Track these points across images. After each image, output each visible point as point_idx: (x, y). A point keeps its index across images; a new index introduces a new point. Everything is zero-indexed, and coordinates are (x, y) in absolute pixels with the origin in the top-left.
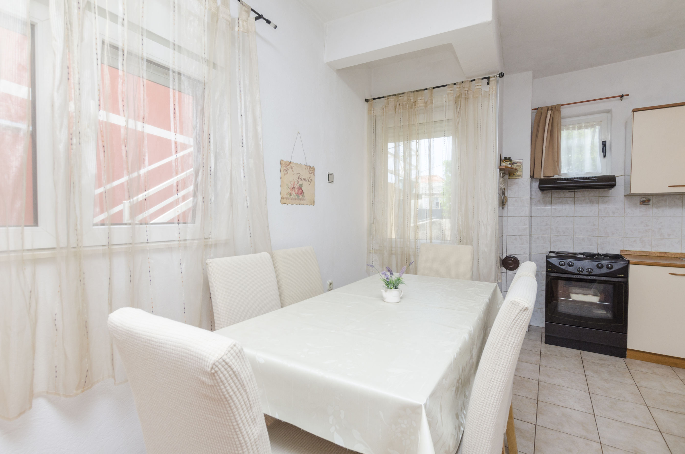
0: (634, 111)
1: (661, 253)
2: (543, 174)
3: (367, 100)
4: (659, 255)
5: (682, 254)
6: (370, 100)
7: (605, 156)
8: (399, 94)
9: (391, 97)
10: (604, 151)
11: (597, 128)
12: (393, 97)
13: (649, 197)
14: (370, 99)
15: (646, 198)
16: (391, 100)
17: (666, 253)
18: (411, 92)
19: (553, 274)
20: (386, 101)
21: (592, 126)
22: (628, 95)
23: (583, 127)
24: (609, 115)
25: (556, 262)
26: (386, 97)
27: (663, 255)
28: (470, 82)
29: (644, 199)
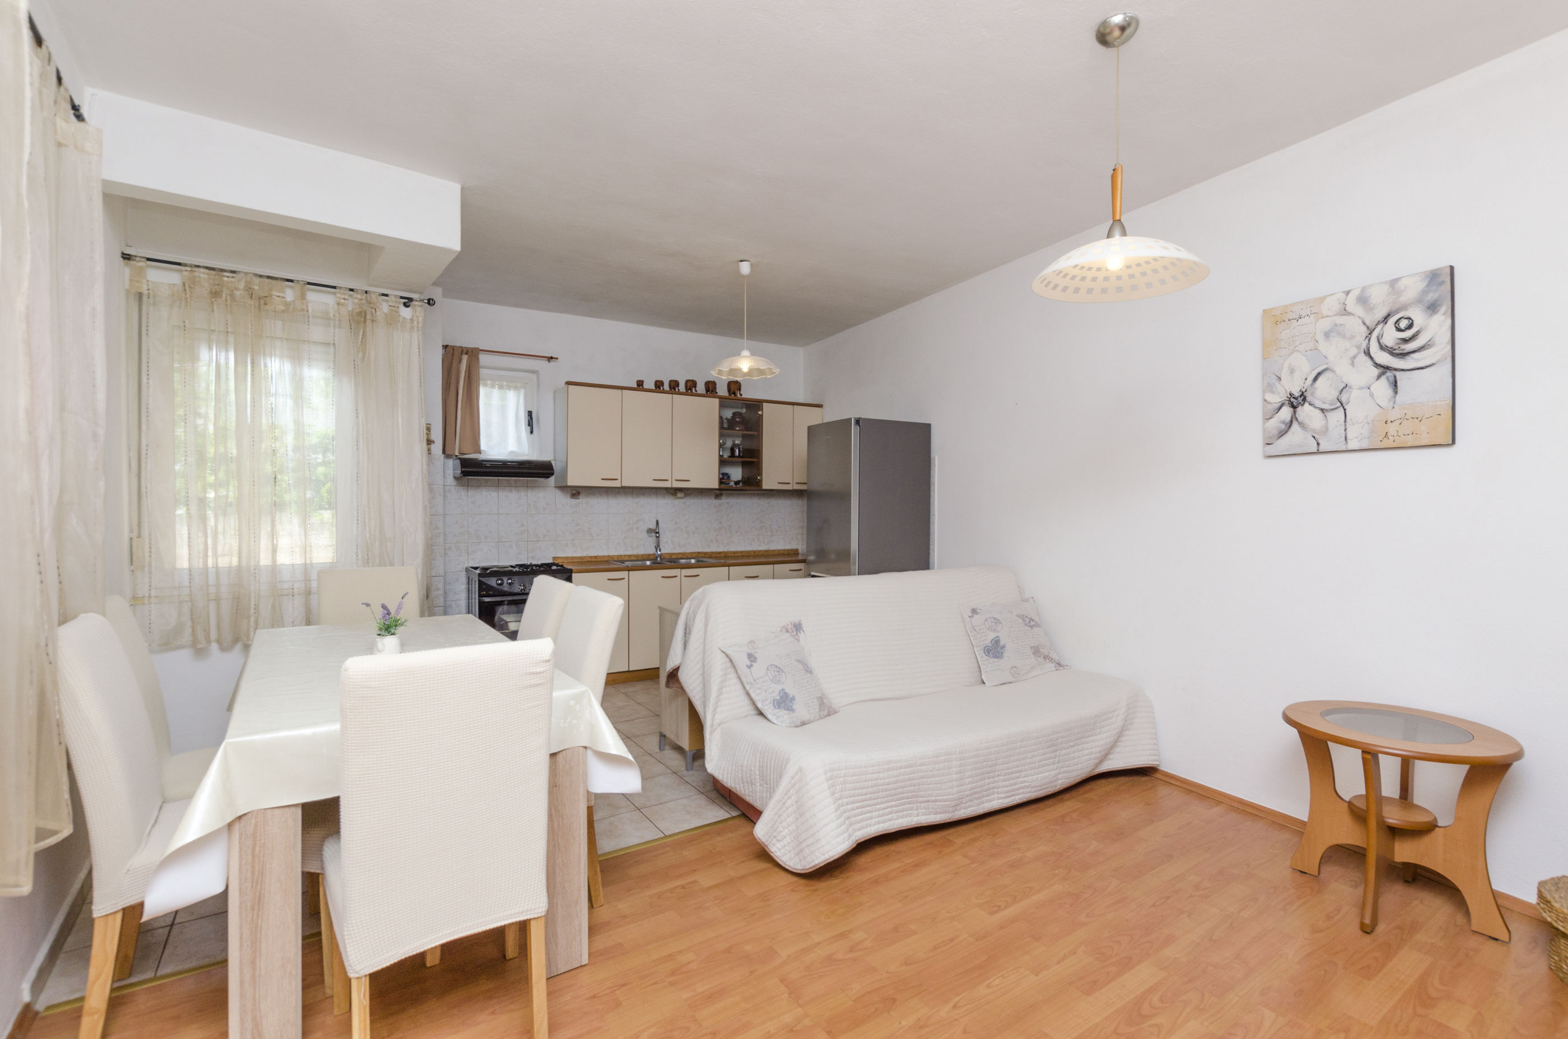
0: (568, 383)
1: (591, 557)
2: (459, 449)
3: (126, 257)
4: (590, 560)
5: (609, 556)
6: (138, 259)
7: (532, 432)
8: (222, 270)
9: (202, 270)
10: (530, 424)
11: (522, 391)
12: (207, 271)
13: (578, 489)
14: (136, 256)
15: (576, 491)
16: (202, 275)
17: (596, 557)
18: (256, 275)
19: (487, 599)
20: (186, 273)
21: (516, 388)
22: (557, 359)
23: (505, 387)
24: (534, 377)
25: (493, 582)
26: (185, 265)
27: (593, 560)
28: (380, 295)
29: (574, 492)
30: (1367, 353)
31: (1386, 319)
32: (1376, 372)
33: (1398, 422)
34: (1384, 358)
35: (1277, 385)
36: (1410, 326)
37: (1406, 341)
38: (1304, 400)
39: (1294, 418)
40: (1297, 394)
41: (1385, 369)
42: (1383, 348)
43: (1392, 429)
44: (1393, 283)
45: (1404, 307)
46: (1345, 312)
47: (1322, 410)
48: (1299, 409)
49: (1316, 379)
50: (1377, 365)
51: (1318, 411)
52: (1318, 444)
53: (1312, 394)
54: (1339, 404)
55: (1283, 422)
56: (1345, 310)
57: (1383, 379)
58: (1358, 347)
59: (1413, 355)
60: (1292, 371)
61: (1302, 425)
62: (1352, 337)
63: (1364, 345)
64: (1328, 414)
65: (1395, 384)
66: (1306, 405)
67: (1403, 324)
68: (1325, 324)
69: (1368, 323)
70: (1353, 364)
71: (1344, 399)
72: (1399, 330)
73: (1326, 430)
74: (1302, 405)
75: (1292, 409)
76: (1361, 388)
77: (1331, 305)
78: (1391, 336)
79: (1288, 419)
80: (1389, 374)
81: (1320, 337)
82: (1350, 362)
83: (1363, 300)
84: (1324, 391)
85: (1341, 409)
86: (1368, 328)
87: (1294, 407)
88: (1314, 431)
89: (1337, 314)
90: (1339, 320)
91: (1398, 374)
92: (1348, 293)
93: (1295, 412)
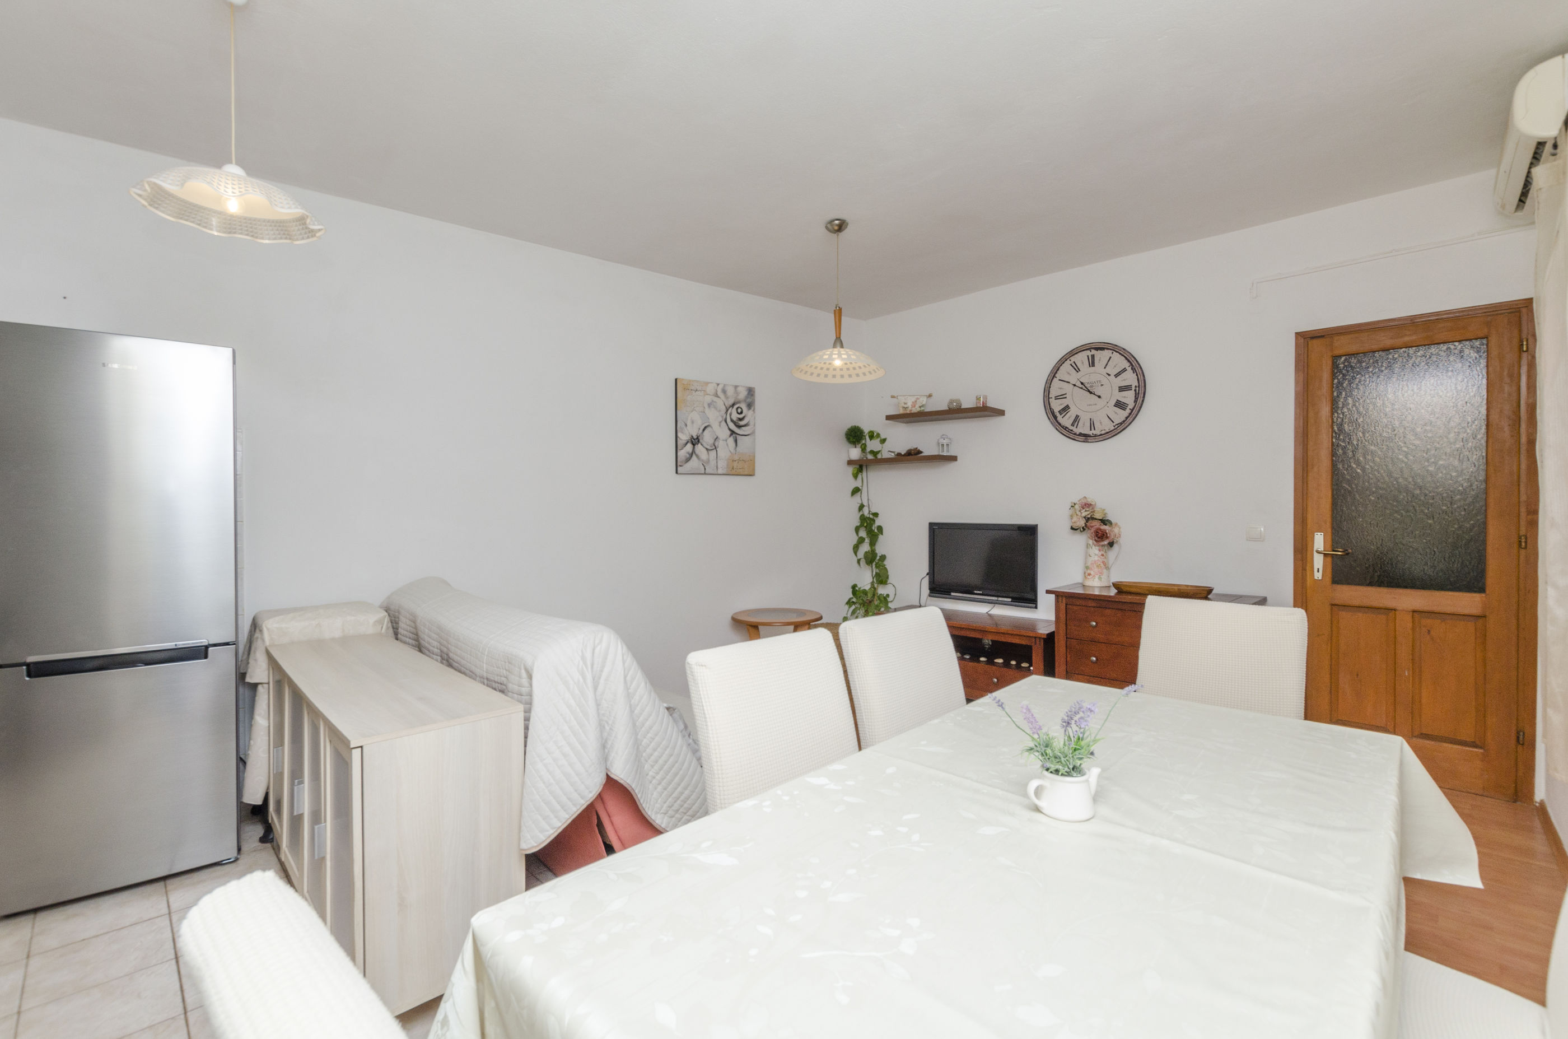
30: (726, 421)
31: (733, 405)
32: (729, 433)
33: (737, 462)
34: (732, 426)
35: (685, 428)
36: (741, 413)
37: (741, 420)
38: (699, 441)
39: (693, 451)
40: (695, 437)
41: (733, 432)
42: (732, 421)
43: (735, 464)
44: (736, 387)
45: (739, 402)
46: (716, 395)
47: (707, 449)
48: (696, 446)
49: (704, 430)
50: (730, 430)
51: (705, 450)
52: (705, 469)
53: (702, 438)
54: (714, 447)
55: (688, 453)
56: (717, 394)
57: (732, 437)
58: (722, 417)
59: (743, 428)
60: (693, 422)
61: (697, 456)
62: (720, 411)
63: (724, 417)
64: (709, 452)
65: (736, 441)
66: (699, 445)
67: (739, 410)
68: (708, 399)
69: (726, 405)
70: (720, 426)
71: (716, 445)
72: (738, 413)
73: (708, 461)
74: (698, 444)
75: (692, 446)
76: (723, 440)
77: (710, 389)
78: (735, 416)
79: (691, 451)
80: (734, 435)
81: (706, 406)
82: (718, 424)
83: (724, 391)
84: (707, 438)
85: (715, 450)
86: (726, 407)
87: (694, 445)
88: (703, 461)
89: (713, 395)
90: (715, 399)
91: (738, 436)
92: (718, 385)
93: (694, 448)
